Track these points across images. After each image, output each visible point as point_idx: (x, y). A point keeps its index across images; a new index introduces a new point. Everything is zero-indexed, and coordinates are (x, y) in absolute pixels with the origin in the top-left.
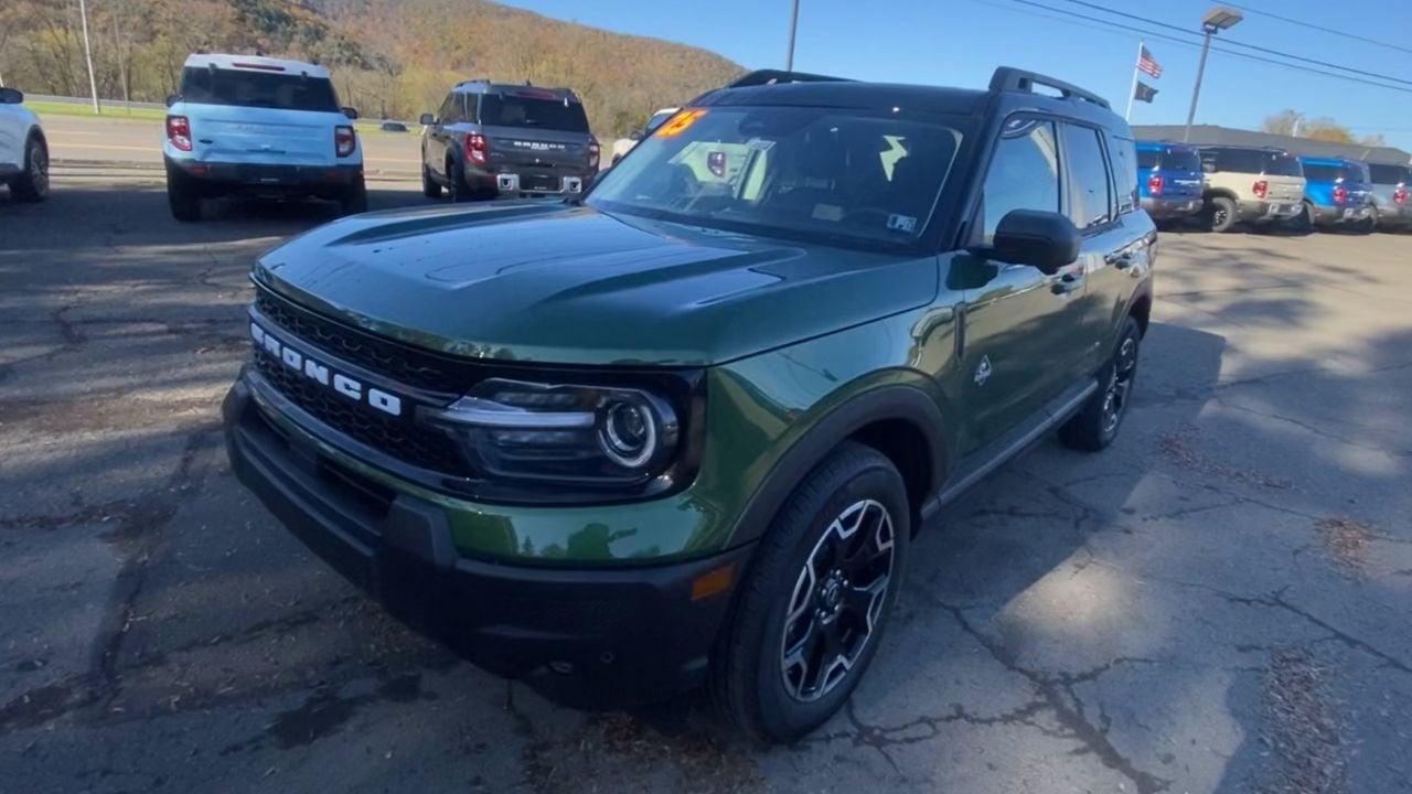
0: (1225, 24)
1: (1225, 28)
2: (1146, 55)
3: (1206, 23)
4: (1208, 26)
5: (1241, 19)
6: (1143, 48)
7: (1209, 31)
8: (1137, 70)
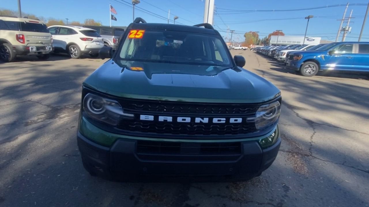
0: (137, 3)
1: (137, 4)
2: (112, 7)
3: (133, 2)
4: (133, 3)
5: (140, 2)
6: (111, 6)
7: (134, 4)
8: (110, 12)
